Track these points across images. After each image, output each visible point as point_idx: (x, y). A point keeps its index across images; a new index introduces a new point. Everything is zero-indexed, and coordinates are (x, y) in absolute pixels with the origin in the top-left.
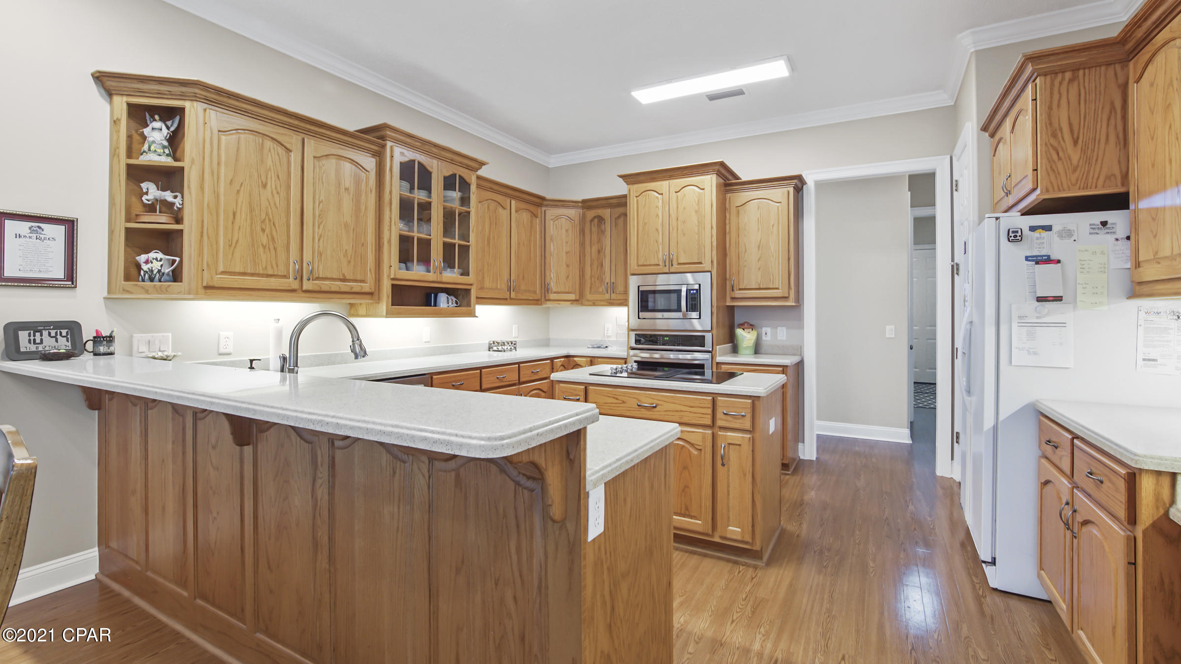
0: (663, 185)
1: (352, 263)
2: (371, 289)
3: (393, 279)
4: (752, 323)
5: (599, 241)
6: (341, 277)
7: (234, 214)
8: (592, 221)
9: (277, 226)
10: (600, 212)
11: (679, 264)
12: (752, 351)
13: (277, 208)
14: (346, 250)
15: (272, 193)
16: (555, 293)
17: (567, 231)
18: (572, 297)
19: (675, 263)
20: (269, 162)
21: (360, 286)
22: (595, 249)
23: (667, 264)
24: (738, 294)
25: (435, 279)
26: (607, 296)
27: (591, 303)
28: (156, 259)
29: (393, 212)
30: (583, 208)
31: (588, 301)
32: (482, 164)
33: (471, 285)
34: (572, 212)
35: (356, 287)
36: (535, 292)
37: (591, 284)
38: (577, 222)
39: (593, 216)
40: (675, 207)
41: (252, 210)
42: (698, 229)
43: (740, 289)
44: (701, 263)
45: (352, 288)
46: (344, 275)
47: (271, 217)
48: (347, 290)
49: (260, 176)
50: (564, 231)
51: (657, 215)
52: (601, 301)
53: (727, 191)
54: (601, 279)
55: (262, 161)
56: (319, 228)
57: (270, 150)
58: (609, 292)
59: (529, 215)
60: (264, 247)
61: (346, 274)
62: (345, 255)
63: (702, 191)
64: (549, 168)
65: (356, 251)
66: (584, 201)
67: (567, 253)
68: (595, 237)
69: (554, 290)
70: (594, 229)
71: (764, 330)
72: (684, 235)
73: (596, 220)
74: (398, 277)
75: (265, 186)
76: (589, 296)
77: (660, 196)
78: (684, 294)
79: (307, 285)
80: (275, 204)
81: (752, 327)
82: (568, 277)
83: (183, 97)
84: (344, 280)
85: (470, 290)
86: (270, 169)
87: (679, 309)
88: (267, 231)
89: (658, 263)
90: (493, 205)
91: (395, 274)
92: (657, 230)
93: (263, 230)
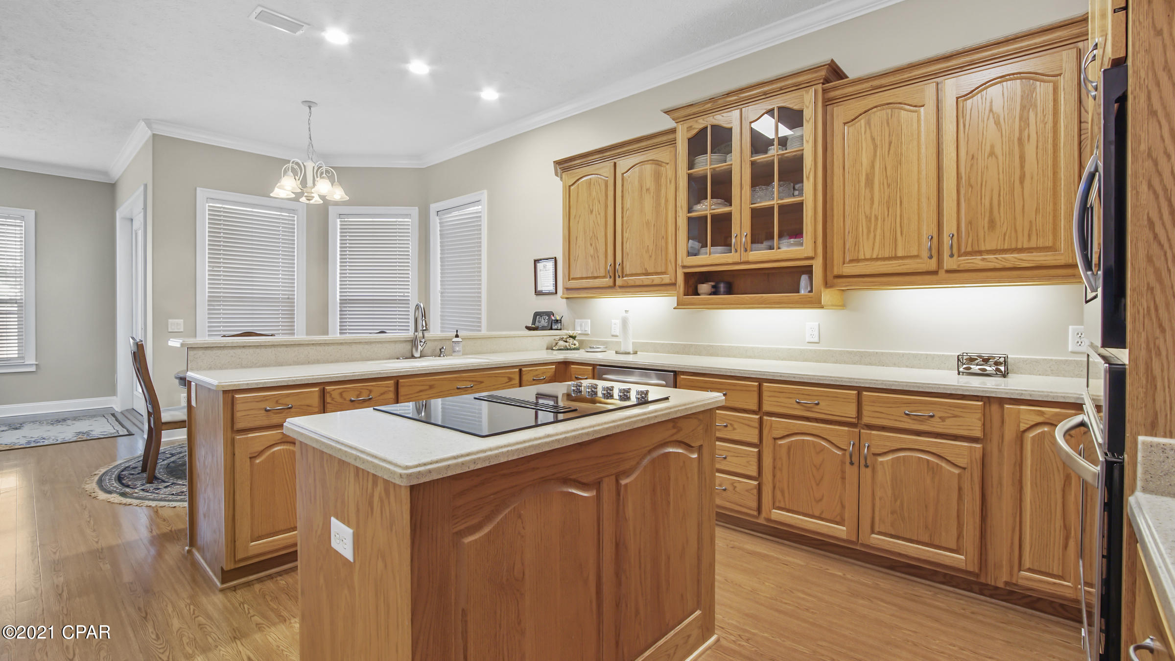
1: (653, 257)
2: (670, 280)
3: (683, 267)
6: (644, 272)
9: (599, 238)
13: (598, 225)
14: (648, 246)
15: (596, 215)
20: (594, 194)
21: (661, 278)
25: (737, 260)
35: (656, 279)
45: (653, 281)
46: (646, 269)
47: (595, 233)
48: (649, 283)
49: (589, 206)
55: (590, 194)
56: (626, 232)
57: (594, 184)
60: (592, 257)
61: (648, 269)
62: (648, 251)
65: (656, 245)
74: (685, 264)
75: (592, 212)
80: (597, 223)
84: (647, 274)
85: (812, 267)
86: (595, 198)
88: (593, 245)
91: (682, 262)
93: (591, 245)
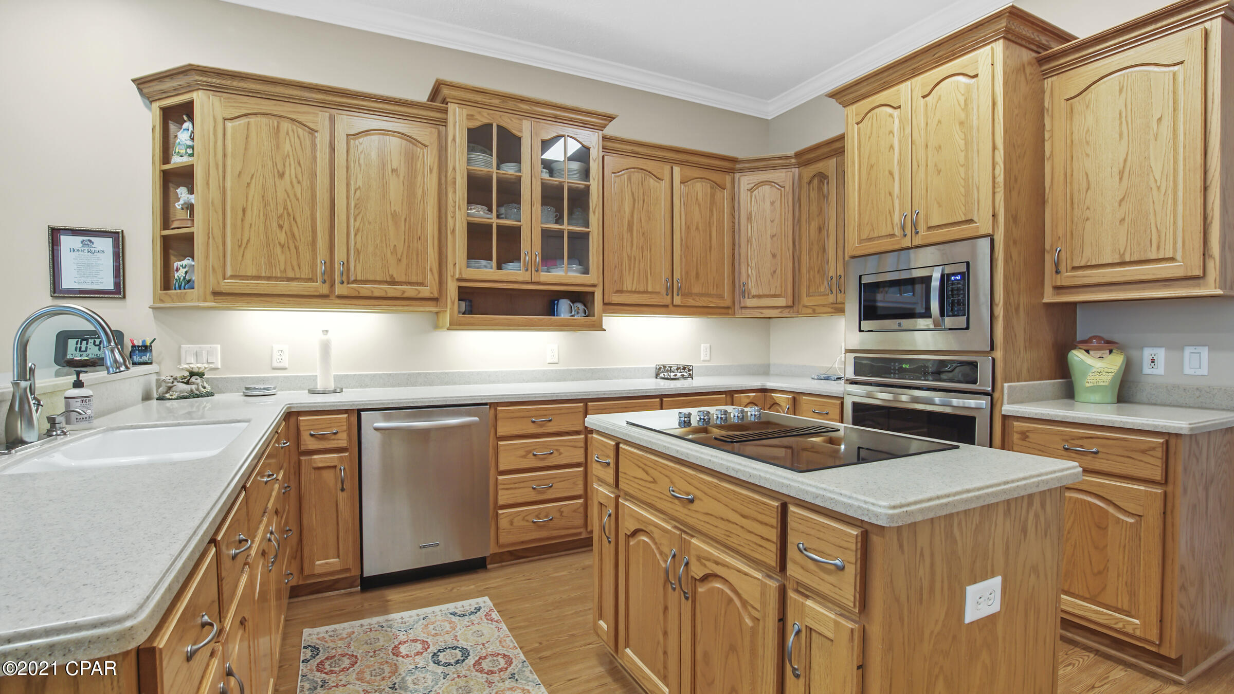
1: (404, 261)
2: (432, 293)
3: (459, 280)
4: (1107, 336)
5: (821, 211)
6: (388, 279)
7: (244, 211)
8: (810, 182)
9: (298, 220)
10: (820, 166)
11: (929, 228)
13: (298, 199)
14: (395, 246)
15: (291, 182)
16: (754, 297)
17: (772, 203)
18: (781, 302)
19: (922, 228)
20: (287, 147)
21: (416, 289)
22: (814, 225)
23: (908, 231)
24: (1067, 278)
25: (528, 279)
26: (831, 298)
27: (810, 311)
29: (459, 192)
30: (800, 165)
31: (806, 307)
32: (611, 118)
33: (594, 286)
34: (782, 174)
35: (410, 291)
36: (721, 297)
37: (809, 280)
38: (788, 187)
39: (812, 174)
40: (923, 124)
41: (265, 205)
42: (966, 157)
43: (1074, 268)
44: (971, 221)
45: (404, 292)
46: (392, 276)
47: (290, 210)
48: (398, 295)
49: (275, 164)
50: (768, 204)
51: (892, 147)
52: (824, 306)
53: (1046, 75)
54: (822, 272)
55: (278, 147)
56: (355, 220)
57: (288, 133)
58: (834, 292)
59: (708, 186)
60: (282, 246)
61: (395, 276)
62: (394, 251)
63: (973, 80)
64: (767, 120)
65: (409, 247)
66: (798, 155)
67: (772, 237)
68: (814, 208)
69: (754, 292)
70: (814, 195)
71: (1147, 353)
72: (939, 172)
73: (816, 181)
74: (464, 276)
75: (281, 176)
76: (806, 300)
77: (896, 113)
78: (935, 284)
79: (339, 289)
80: (295, 196)
81: (1110, 346)
82: (774, 272)
84: (393, 282)
85: (593, 293)
86: (288, 155)
87: (927, 314)
88: (286, 227)
89: (892, 233)
90: (637, 176)
91: (460, 273)
92: (891, 173)
93: (281, 227)
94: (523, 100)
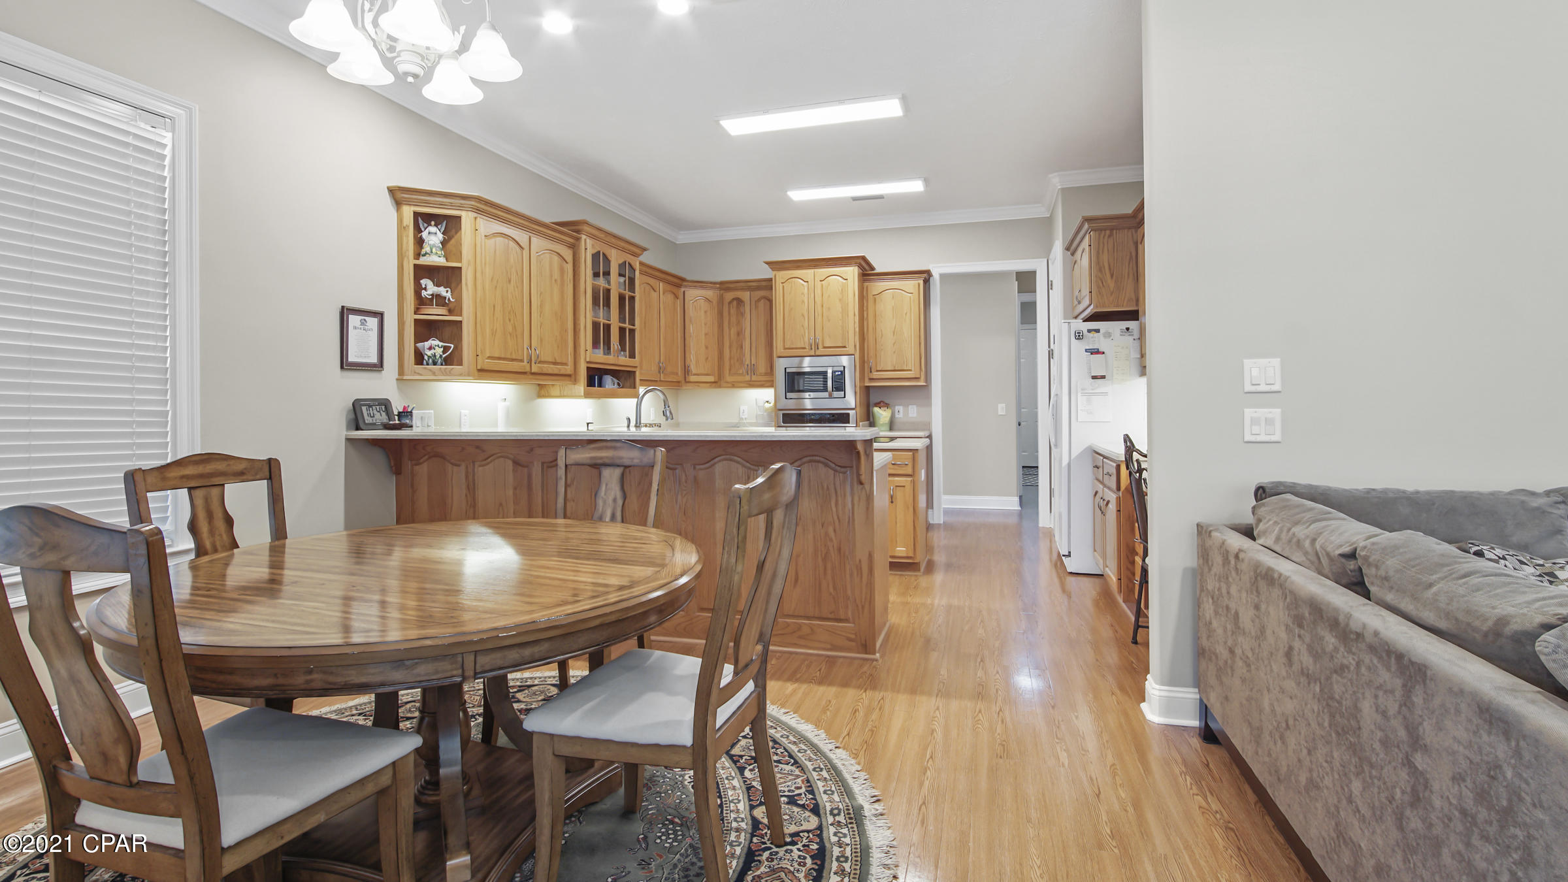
0: (808, 273)
1: (560, 347)
2: (572, 371)
3: (588, 362)
4: (886, 401)
5: (738, 323)
6: (554, 361)
7: (494, 306)
8: (730, 303)
9: (516, 314)
10: (739, 294)
11: (824, 347)
12: (887, 428)
13: (516, 300)
14: (556, 335)
15: (513, 287)
16: (695, 375)
17: (706, 312)
18: (711, 379)
19: (820, 346)
20: (511, 260)
21: (565, 368)
22: (734, 331)
23: (813, 347)
24: (875, 375)
25: (614, 362)
26: (748, 378)
27: (730, 385)
28: (438, 346)
29: (586, 301)
30: (720, 289)
31: (727, 382)
32: (645, 249)
33: (636, 367)
34: (709, 293)
36: (677, 374)
37: (731, 366)
38: (715, 302)
39: (732, 298)
40: (820, 295)
41: (503, 303)
42: (842, 316)
43: (877, 371)
44: (845, 347)
45: (560, 370)
46: (555, 358)
47: (513, 307)
48: (558, 372)
49: (507, 273)
50: (703, 312)
51: (803, 302)
52: (741, 382)
53: (865, 281)
54: (741, 360)
55: (508, 260)
57: (512, 250)
58: (749, 373)
59: (672, 296)
60: (511, 334)
62: (555, 340)
63: (845, 281)
64: (675, 244)
65: (562, 336)
66: (722, 283)
67: (706, 334)
68: (734, 319)
69: (694, 372)
70: (733, 311)
71: (897, 408)
72: (829, 321)
73: (735, 303)
74: (591, 360)
75: (510, 281)
76: (729, 379)
77: (805, 284)
78: (830, 375)
79: (534, 368)
80: (515, 296)
81: (887, 405)
82: (707, 358)
83: (460, 208)
84: (555, 363)
85: (634, 372)
86: (512, 266)
87: (825, 389)
88: (512, 321)
89: (803, 346)
90: (648, 287)
91: (588, 358)
92: (803, 315)
93: (510, 320)
94: (615, 236)
